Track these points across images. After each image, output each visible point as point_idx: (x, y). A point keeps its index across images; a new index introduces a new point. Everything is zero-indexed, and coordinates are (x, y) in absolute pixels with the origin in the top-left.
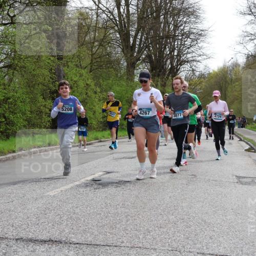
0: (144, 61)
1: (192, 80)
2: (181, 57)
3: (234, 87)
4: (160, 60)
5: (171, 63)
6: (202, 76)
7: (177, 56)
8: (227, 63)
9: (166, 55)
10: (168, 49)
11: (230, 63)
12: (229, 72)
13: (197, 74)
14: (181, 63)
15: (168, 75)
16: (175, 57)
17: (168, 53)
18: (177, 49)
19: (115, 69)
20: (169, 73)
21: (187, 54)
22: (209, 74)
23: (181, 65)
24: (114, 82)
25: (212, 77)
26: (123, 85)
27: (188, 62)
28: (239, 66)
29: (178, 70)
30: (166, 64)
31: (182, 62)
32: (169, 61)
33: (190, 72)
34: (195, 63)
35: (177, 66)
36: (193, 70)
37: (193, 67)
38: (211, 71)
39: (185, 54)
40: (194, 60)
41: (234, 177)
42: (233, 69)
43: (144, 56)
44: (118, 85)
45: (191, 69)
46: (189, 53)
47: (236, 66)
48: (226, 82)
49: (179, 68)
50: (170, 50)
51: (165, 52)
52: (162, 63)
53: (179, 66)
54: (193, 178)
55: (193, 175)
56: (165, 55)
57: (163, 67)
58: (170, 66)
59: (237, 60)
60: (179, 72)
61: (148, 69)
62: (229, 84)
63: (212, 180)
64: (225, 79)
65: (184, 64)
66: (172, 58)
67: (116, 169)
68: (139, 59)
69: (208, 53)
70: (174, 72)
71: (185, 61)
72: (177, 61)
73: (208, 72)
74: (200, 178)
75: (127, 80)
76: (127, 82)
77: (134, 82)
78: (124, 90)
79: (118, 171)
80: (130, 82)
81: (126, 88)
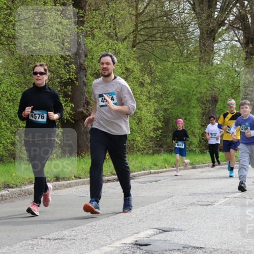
0: (232, 26)
19: (178, 42)
24: (176, 65)
26: (192, 71)
43: (232, 18)
44: (184, 71)
61: (239, 41)
67: (179, 224)
68: (222, 24)
75: (200, 61)
76: (200, 65)
77: (212, 65)
78: (194, 80)
79: (181, 227)
80: (205, 66)
81: (198, 76)
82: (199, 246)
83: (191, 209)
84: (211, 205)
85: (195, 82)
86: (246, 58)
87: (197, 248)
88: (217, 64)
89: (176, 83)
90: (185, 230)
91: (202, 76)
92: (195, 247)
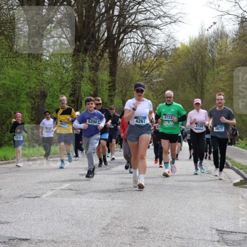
1: (145, 60)
2: (125, 19)
3: (218, 73)
4: (89, 23)
5: (109, 29)
6: (162, 53)
7: (119, 16)
8: (206, 32)
9: (100, 14)
10: (102, 4)
11: (211, 31)
12: (209, 47)
13: (154, 49)
14: (127, 29)
15: (103, 51)
16: (115, 19)
17: (103, 10)
18: (118, 4)
19: (7, 37)
20: (104, 46)
21: (136, 13)
22: (175, 50)
23: (125, 33)
24: (5, 60)
25: (179, 56)
26: (21, 66)
27: (137, 28)
28: (227, 36)
29: (120, 42)
30: (99, 30)
31: (128, 27)
32: (104, 25)
33: (141, 46)
34: (150, 31)
35: (119, 34)
36: (147, 43)
37: (147, 38)
38: (178, 45)
39: (132, 14)
40: (148, 26)
41: (214, 231)
42: (217, 41)
44: (13, 66)
45: (143, 40)
46: (140, 13)
47: (221, 38)
48: (204, 64)
49: (123, 38)
50: (106, 6)
51: (98, 10)
52: (92, 29)
53: (122, 35)
54: (141, 233)
55: (142, 228)
56: (97, 15)
57: (93, 36)
58: (106, 35)
59: (223, 27)
60: (121, 45)
62: (208, 68)
63: (175, 237)
64: (202, 59)
65: (130, 31)
66: (110, 20)
67: (6, 217)
69: (173, 12)
70: (113, 45)
71: (133, 27)
72: (119, 27)
73: (172, 47)
74: (154, 233)
75: (29, 57)
76: (29, 60)
77: (41, 61)
78: (23, 75)
79: (7, 220)
80: (33, 62)
81: (28, 71)
82: (25, 238)
83: (19, 202)
84: (39, 197)
85: (25, 77)
86: (74, 55)
87: (23, 240)
88: (46, 60)
89: (5, 78)
90: (11, 223)
91: (31, 71)
92: (21, 239)
